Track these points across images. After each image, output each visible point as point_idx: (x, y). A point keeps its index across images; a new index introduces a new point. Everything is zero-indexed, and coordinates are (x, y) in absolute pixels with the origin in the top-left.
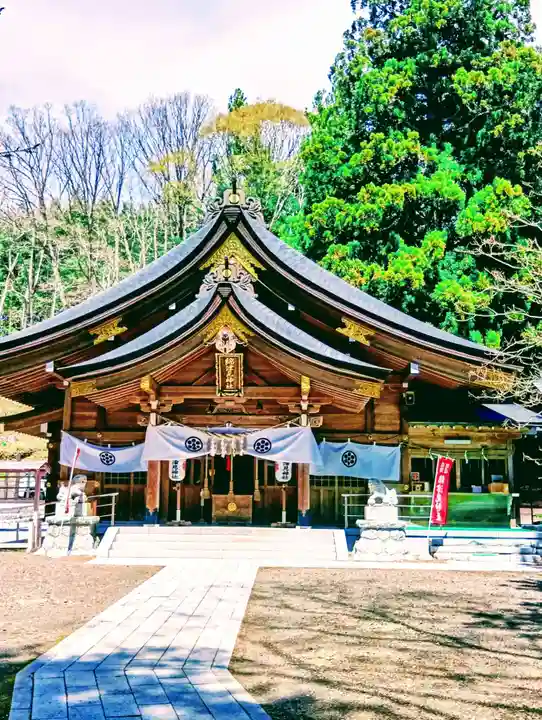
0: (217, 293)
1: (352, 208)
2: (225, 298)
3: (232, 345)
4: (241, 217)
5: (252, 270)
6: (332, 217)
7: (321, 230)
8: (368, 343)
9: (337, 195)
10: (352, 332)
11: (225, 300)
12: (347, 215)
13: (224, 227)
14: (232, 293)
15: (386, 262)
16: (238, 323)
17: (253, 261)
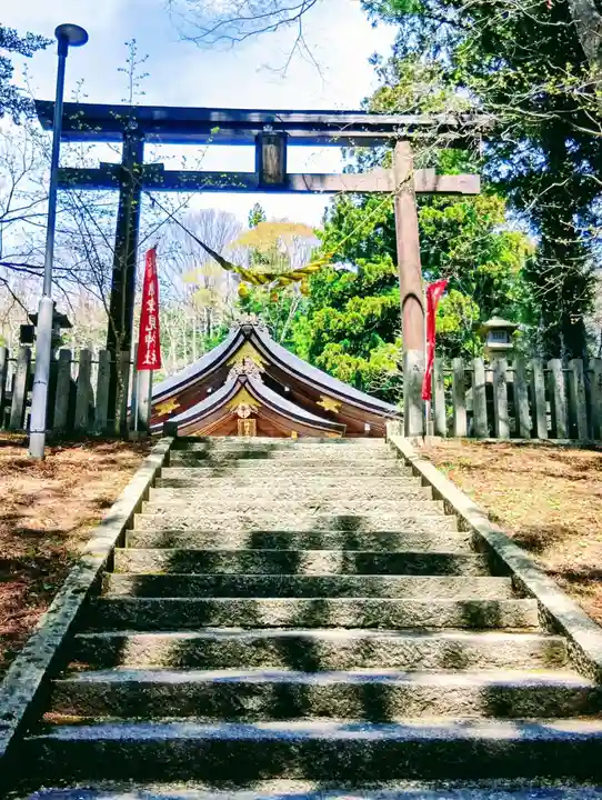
0: (238, 380)
1: (343, 316)
2: (243, 383)
3: (248, 413)
4: (253, 331)
5: (261, 366)
6: (327, 323)
7: (319, 333)
8: (337, 411)
9: (333, 305)
10: (327, 404)
11: (243, 385)
12: (339, 321)
13: (242, 337)
14: (247, 381)
15: (369, 355)
16: (251, 399)
17: (261, 359)
